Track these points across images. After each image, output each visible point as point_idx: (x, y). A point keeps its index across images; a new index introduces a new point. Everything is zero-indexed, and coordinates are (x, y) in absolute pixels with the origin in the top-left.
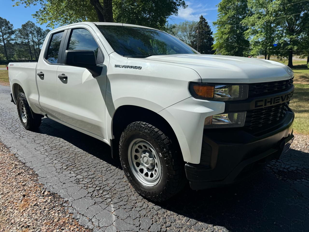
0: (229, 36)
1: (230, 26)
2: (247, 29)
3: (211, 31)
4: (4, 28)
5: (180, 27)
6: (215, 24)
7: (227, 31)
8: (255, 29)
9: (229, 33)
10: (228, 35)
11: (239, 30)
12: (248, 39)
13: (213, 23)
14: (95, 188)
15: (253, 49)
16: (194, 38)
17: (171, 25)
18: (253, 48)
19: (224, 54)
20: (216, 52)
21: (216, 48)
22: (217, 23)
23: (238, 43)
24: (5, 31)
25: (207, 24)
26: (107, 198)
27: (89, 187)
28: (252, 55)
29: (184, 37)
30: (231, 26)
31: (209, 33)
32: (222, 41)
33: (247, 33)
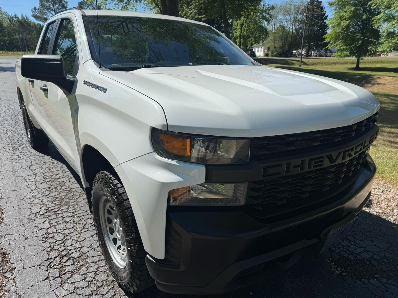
0: (350, 23)
1: (353, 8)
2: (379, 13)
3: (326, 15)
4: (57, 6)
5: (282, 9)
6: (331, 4)
7: (347, 15)
8: (391, 14)
9: (351, 18)
10: (349, 21)
11: (366, 14)
12: (378, 27)
13: (328, 4)
14: (62, 252)
15: (384, 43)
16: (300, 24)
17: (269, 5)
18: (385, 41)
19: (340, 48)
20: (329, 45)
21: (329, 39)
22: (334, 3)
23: (363, 34)
24: (58, 10)
25: (321, 4)
26: (67, 271)
27: (54, 249)
28: (381, 51)
29: (286, 22)
30: (355, 8)
31: (323, 18)
32: (339, 30)
33: (377, 20)
